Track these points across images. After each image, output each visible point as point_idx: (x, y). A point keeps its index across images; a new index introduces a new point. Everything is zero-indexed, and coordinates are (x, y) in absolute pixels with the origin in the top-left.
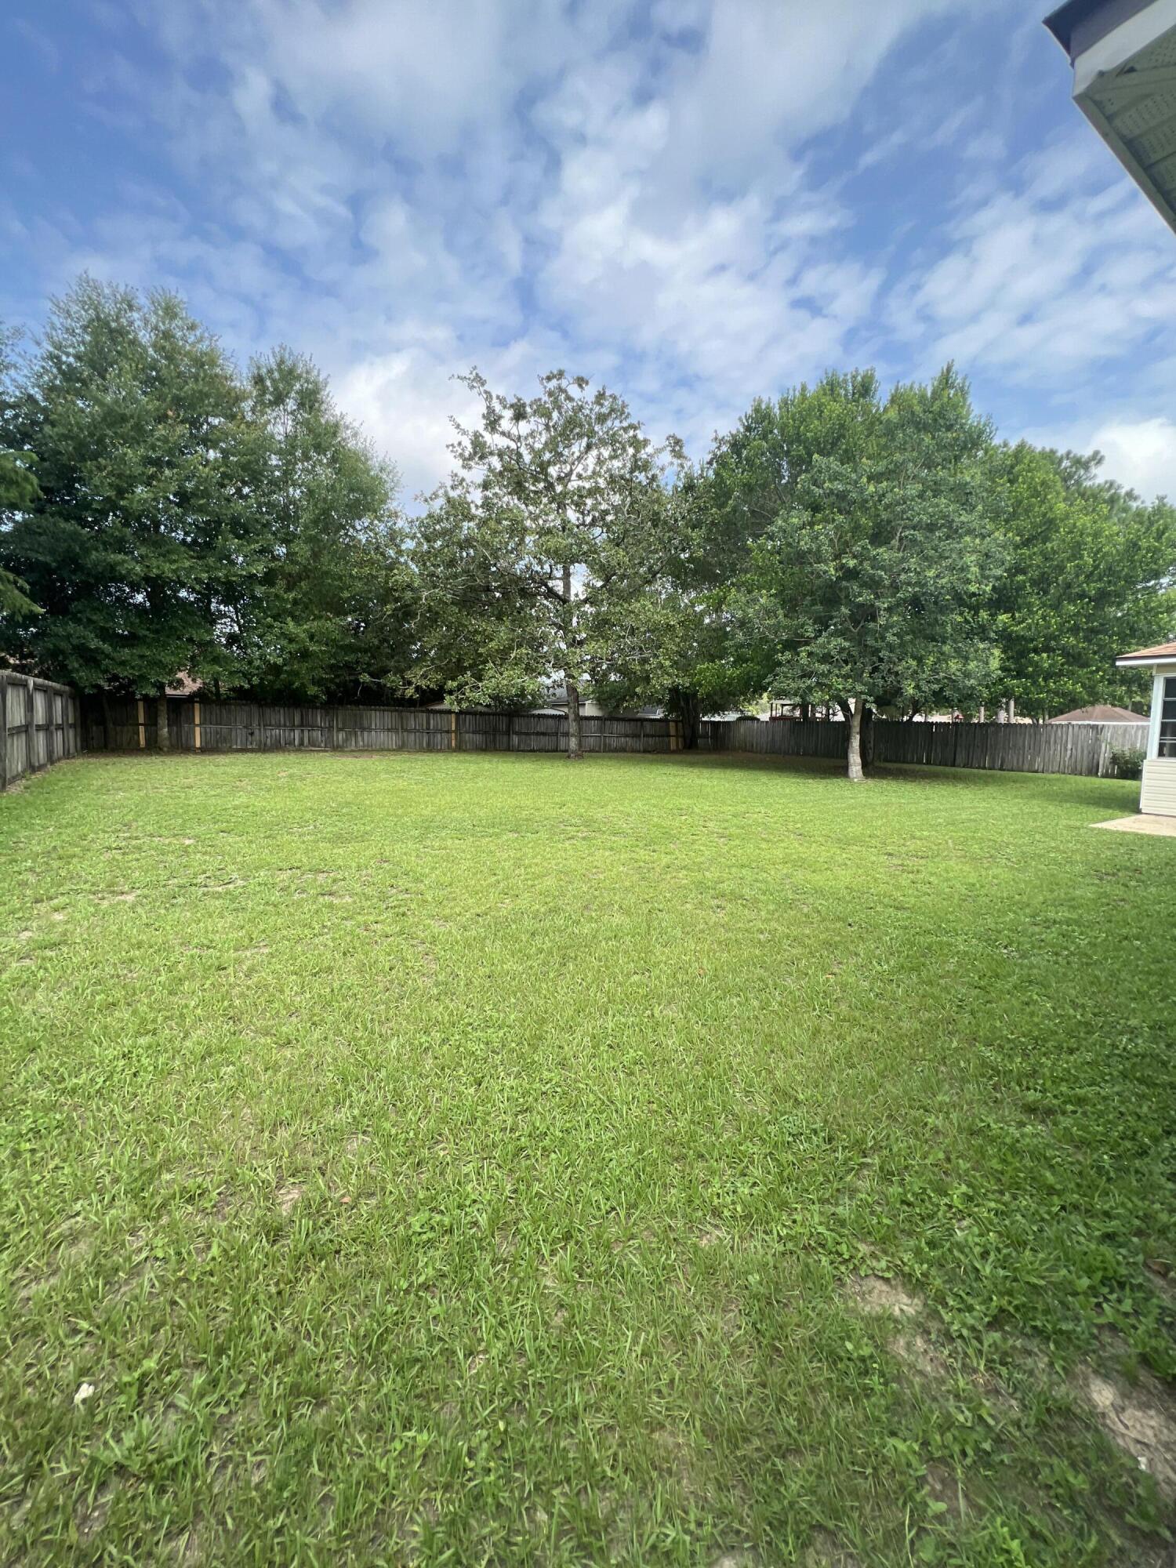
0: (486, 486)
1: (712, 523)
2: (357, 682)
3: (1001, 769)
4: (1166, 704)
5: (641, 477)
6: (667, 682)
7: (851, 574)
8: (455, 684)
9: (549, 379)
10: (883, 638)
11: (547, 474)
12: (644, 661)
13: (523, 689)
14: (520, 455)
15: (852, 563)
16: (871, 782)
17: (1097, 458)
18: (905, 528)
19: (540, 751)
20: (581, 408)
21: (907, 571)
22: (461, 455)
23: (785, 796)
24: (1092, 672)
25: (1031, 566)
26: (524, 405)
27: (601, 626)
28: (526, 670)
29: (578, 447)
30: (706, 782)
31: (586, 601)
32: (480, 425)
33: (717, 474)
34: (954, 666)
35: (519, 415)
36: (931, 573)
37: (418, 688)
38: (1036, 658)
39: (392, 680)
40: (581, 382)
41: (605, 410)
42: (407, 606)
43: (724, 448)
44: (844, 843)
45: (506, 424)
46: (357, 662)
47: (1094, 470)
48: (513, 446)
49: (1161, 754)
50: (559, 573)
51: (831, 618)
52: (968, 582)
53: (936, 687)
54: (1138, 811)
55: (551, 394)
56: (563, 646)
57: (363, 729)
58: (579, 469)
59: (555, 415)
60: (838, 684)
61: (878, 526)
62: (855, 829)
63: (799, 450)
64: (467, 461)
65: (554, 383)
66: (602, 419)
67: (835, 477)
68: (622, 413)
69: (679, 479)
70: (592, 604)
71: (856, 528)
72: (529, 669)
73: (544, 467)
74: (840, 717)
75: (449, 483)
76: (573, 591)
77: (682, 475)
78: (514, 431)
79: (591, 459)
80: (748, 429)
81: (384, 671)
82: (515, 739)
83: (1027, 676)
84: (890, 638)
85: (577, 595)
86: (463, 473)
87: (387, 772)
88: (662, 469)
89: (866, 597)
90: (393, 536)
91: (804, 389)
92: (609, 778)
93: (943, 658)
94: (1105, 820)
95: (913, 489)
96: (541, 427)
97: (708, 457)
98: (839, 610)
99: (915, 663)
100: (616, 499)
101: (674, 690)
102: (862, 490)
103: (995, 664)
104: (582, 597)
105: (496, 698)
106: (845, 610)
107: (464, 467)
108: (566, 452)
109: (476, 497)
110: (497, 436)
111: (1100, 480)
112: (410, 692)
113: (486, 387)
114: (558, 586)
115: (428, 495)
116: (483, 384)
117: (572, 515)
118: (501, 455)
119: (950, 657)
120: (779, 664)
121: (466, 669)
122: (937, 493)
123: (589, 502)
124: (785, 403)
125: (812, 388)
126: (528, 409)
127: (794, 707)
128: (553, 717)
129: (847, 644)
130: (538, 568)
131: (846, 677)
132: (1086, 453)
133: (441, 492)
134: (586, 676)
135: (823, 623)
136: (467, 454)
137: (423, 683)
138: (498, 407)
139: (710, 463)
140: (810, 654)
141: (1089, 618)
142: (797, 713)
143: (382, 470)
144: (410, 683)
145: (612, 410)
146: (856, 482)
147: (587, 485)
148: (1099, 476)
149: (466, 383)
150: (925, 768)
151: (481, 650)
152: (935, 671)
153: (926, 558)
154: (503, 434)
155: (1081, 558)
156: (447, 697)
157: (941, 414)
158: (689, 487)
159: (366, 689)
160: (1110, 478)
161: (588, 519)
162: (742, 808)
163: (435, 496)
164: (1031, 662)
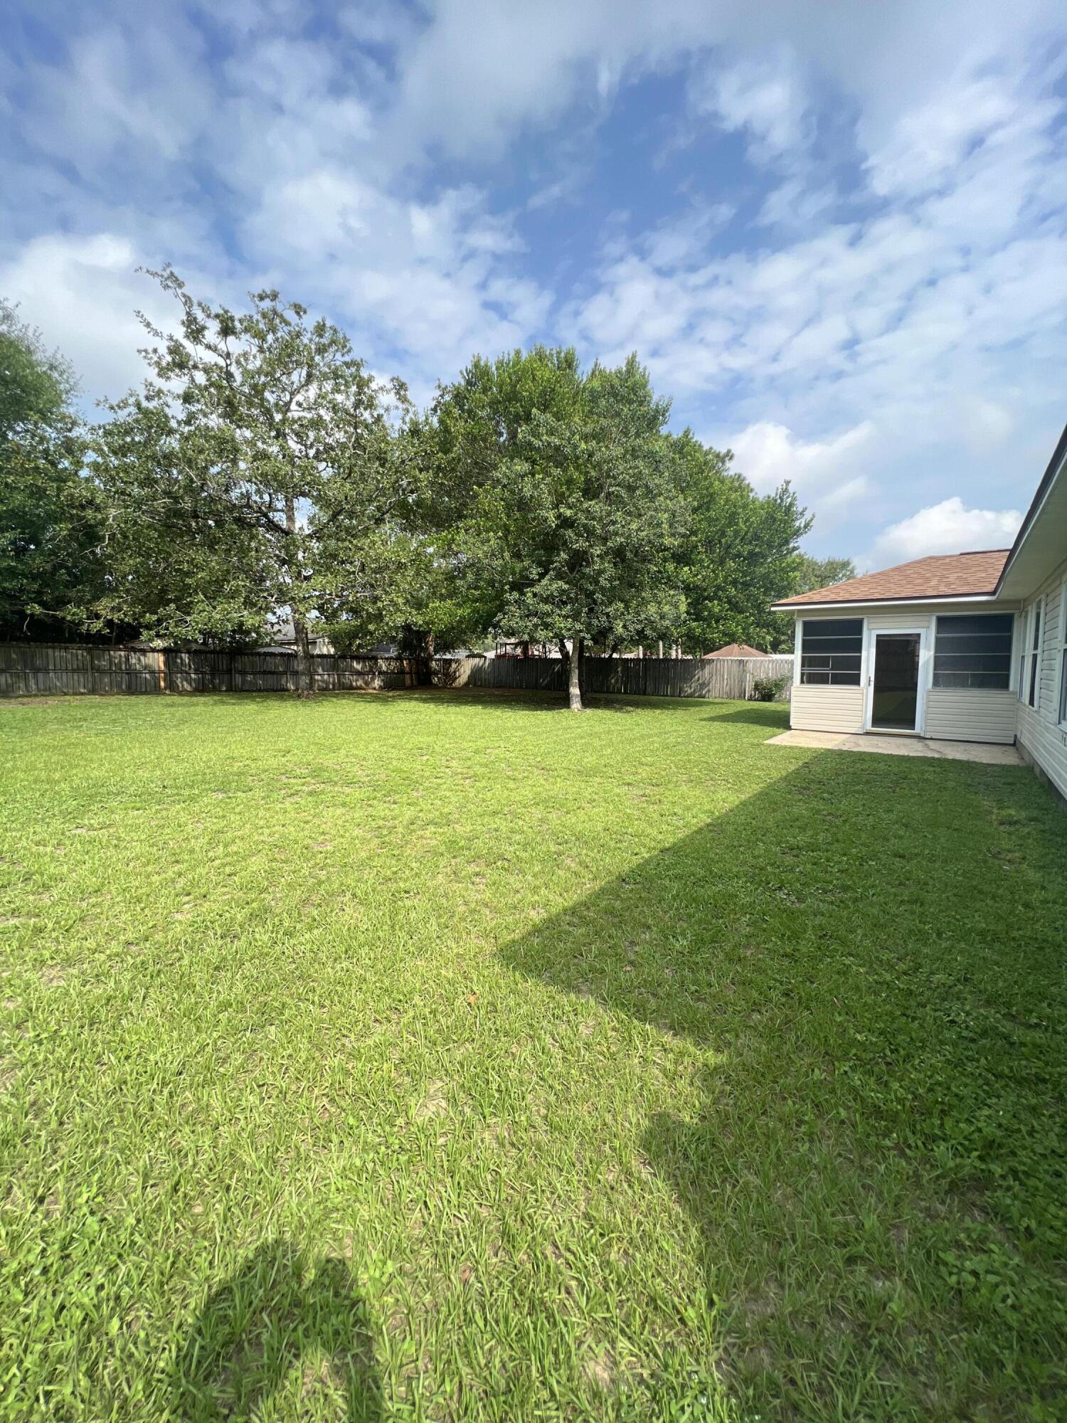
0: (187, 398)
1: (439, 467)
2: (23, 615)
3: (679, 696)
4: (804, 642)
5: (367, 415)
6: (400, 620)
7: (566, 523)
8: (154, 618)
9: (262, 298)
10: (597, 582)
11: (263, 399)
12: (376, 599)
13: (241, 624)
14: (229, 376)
15: (568, 513)
16: (589, 711)
17: (729, 455)
18: (611, 485)
19: (267, 690)
20: (298, 335)
21: (614, 523)
22: (158, 364)
23: (520, 728)
24: (747, 617)
25: (699, 529)
26: (232, 319)
27: (328, 562)
28: (245, 603)
29: (298, 376)
30: (443, 718)
31: (310, 536)
32: (179, 333)
33: (441, 422)
34: (652, 609)
35: (227, 331)
36: (634, 526)
37: (109, 623)
38: (710, 605)
39: (72, 612)
40: (299, 310)
41: (325, 341)
42: (91, 526)
43: (447, 398)
44: (586, 774)
45: (211, 335)
46: (21, 590)
47: (728, 464)
48: (222, 362)
49: (802, 682)
50: (280, 505)
51: (552, 563)
52: (661, 536)
53: (639, 627)
54: (789, 728)
55: (264, 316)
56: (288, 580)
57: (36, 670)
58: (299, 398)
59: (270, 338)
60: (561, 624)
61: (588, 481)
62: (590, 760)
63: (516, 408)
64: (163, 372)
65: (267, 304)
66: (321, 350)
67: (551, 432)
68: (344, 346)
69: (404, 422)
70: (319, 539)
71: (570, 482)
72: (248, 603)
73: (258, 391)
74: (556, 655)
75: (142, 393)
76: (298, 525)
77: (407, 419)
78: (222, 346)
79: (313, 391)
80: (469, 383)
81: (61, 602)
82: (238, 679)
83: (704, 620)
84: (603, 582)
85: (301, 529)
86: (160, 383)
87: (60, 721)
88: (387, 410)
89: (580, 544)
90: (70, 447)
91: (518, 353)
92: (343, 717)
93: (644, 602)
94: (771, 737)
95: (617, 451)
96: (255, 350)
97: (433, 404)
98: (558, 555)
99: (622, 605)
100: (340, 436)
101: (407, 628)
102: (575, 447)
103: (683, 608)
104: (307, 532)
105: (206, 634)
106: (564, 555)
107: (160, 375)
108: (284, 379)
109: (177, 411)
110: (200, 348)
111: (731, 473)
112: (97, 625)
113: (185, 290)
114: (280, 518)
115: (114, 403)
116: (180, 285)
117: (293, 444)
118: (207, 371)
119: (649, 602)
120: (508, 603)
121: (170, 601)
122: (635, 457)
123: (312, 435)
124: (500, 365)
125: (525, 355)
126: (237, 324)
127: (516, 645)
128: (282, 655)
129: (566, 587)
130: (257, 498)
131: (566, 617)
132: (723, 451)
133: (132, 400)
134: (315, 613)
135: (545, 567)
136: (164, 363)
137: (116, 617)
138: (200, 316)
139: (435, 410)
140: (535, 595)
141: (745, 574)
142: (519, 651)
143: (52, 367)
144: (98, 617)
145: (333, 342)
146: (569, 439)
147: (309, 416)
148: (732, 468)
149: (158, 280)
150: (625, 697)
151: (188, 581)
152: (638, 614)
153: (630, 514)
154: (208, 347)
155: (737, 524)
156: (145, 633)
157: (633, 390)
158: (415, 432)
159: (35, 621)
160: (738, 471)
161: (312, 452)
162: (481, 743)
163: (123, 405)
164: (706, 608)
